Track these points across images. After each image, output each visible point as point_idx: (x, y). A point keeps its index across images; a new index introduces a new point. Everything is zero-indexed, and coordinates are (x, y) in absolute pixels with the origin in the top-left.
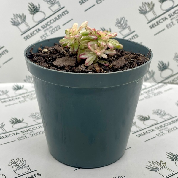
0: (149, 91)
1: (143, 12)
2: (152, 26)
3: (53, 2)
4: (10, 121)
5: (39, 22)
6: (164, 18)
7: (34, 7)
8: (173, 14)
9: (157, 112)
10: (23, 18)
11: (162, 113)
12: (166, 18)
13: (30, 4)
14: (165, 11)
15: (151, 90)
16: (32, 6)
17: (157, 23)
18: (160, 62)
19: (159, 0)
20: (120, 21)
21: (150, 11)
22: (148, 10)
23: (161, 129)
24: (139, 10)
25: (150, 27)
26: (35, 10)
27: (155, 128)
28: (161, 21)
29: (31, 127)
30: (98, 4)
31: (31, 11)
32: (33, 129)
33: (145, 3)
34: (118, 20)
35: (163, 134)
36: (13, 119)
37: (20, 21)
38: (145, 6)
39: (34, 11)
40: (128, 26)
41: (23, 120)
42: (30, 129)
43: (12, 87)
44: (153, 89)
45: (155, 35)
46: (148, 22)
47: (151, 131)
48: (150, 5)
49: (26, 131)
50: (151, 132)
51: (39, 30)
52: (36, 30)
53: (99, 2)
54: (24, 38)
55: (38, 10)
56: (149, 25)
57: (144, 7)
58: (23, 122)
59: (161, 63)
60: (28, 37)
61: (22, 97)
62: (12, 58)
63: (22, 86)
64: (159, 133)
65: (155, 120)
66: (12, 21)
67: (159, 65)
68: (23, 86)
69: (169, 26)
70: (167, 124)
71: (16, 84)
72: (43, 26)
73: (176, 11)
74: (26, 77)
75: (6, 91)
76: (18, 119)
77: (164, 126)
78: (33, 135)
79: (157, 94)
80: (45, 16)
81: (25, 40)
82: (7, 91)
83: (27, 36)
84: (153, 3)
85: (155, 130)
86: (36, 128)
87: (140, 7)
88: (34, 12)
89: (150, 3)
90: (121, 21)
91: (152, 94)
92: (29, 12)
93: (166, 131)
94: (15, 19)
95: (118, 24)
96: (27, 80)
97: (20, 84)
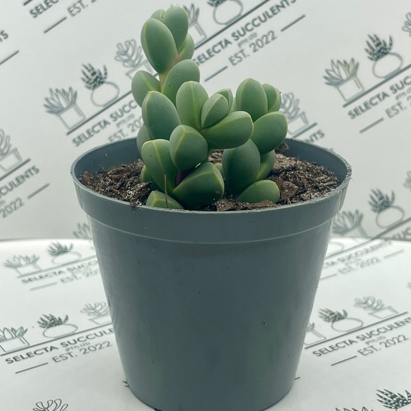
0: (350, 257)
1: (334, 82)
2: (354, 113)
3: (136, 62)
4: (39, 322)
5: (104, 105)
6: (381, 94)
8: (400, 86)
9: (364, 304)
10: (72, 97)
11: (375, 305)
12: (385, 95)
13: (86, 68)
14: (383, 80)
15: (354, 255)
16: (89, 71)
17: (365, 104)
18: (374, 192)
19: (369, 55)
20: (283, 102)
21: (348, 79)
22: (344, 76)
23: (371, 339)
24: (326, 78)
25: (350, 113)
26: (96, 80)
27: (358, 337)
28: (374, 101)
29: (84, 335)
30: (234, 64)
31: (87, 83)
32: (87, 337)
33: (339, 62)
35: (372, 350)
36: (46, 316)
37: (64, 105)
38: (338, 68)
39: (94, 82)
40: (300, 112)
41: (67, 318)
42: (82, 337)
43: (48, 248)
44: (360, 253)
45: (362, 131)
46: (345, 103)
47: (348, 345)
48: (349, 67)
49: (72, 342)
51: (106, 123)
52: (99, 124)
53: (237, 60)
54: (74, 141)
55: (102, 80)
56: (347, 112)
57: (336, 70)
58: (68, 322)
59: (377, 195)
60: (81, 139)
61: (69, 269)
62: (47, 186)
63: (68, 247)
64: (364, 349)
65: (359, 321)
66: (46, 103)
67: (372, 198)
68: (71, 247)
69: (393, 112)
70: (384, 328)
71: (55, 241)
72: (114, 115)
73: (407, 78)
74: (79, 225)
75: (34, 256)
76: (56, 316)
77: (377, 333)
78: (86, 350)
79: (368, 264)
80: (118, 92)
81: (74, 145)
82: (37, 256)
83: (79, 137)
84: (356, 63)
85: (356, 342)
87: (327, 71)
88: (93, 85)
89: (349, 61)
90: (285, 102)
91: (357, 264)
92: (83, 84)
93: (380, 343)
94: (53, 99)
96: (81, 233)
97: (65, 243)
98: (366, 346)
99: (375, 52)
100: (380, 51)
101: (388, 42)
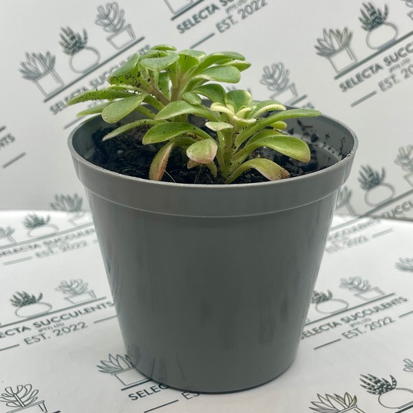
0: (336, 236)
1: (326, 52)
2: (345, 85)
3: (118, 26)
4: (12, 300)
5: (84, 72)
6: (374, 66)
7: (73, 38)
8: (395, 57)
9: (350, 284)
10: (49, 63)
11: (361, 286)
12: (378, 67)
13: (65, 32)
14: (376, 51)
15: (341, 233)
16: (68, 35)
17: (358, 77)
18: (364, 169)
19: (363, 25)
20: (271, 72)
21: (341, 49)
22: (337, 47)
23: (356, 321)
24: (317, 48)
25: (342, 86)
26: (75, 44)
27: (342, 319)
28: (367, 74)
29: (58, 315)
30: (222, 31)
31: (66, 47)
32: (61, 318)
33: (331, 31)
34: (266, 70)
35: (357, 332)
36: (19, 294)
37: (41, 70)
38: (330, 38)
39: (73, 47)
40: (290, 83)
41: (41, 296)
42: (56, 317)
43: (24, 220)
44: (347, 231)
45: (354, 104)
46: (336, 74)
47: (332, 327)
48: (341, 36)
49: (45, 322)
50: (330, 328)
53: (224, 27)
54: (52, 108)
55: (82, 45)
56: (339, 83)
57: (328, 39)
58: (42, 301)
59: (366, 171)
60: (59, 107)
61: (45, 243)
62: (22, 155)
63: (45, 219)
64: (349, 332)
65: (344, 302)
66: (22, 68)
67: (361, 174)
68: (49, 219)
69: (386, 85)
70: (370, 310)
71: (31, 213)
72: (95, 83)
73: (401, 50)
74: (56, 197)
75: (9, 228)
76: (30, 294)
77: (362, 315)
78: (59, 331)
79: (356, 243)
80: (99, 58)
81: (52, 112)
82: (12, 227)
83: (57, 105)
84: (349, 33)
85: (341, 324)
86: (68, 316)
87: (319, 41)
88: (72, 49)
89: (342, 30)
90: (274, 72)
91: (344, 243)
92: (61, 49)
93: (366, 326)
94: (29, 64)
95: (268, 78)
96: (58, 205)
97: (42, 214)
98: (351, 329)
99: (369, 22)
100: (374, 20)
101: (383, 11)
